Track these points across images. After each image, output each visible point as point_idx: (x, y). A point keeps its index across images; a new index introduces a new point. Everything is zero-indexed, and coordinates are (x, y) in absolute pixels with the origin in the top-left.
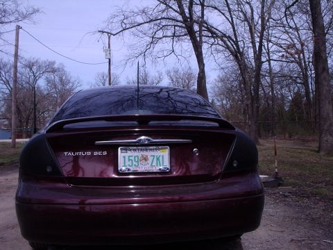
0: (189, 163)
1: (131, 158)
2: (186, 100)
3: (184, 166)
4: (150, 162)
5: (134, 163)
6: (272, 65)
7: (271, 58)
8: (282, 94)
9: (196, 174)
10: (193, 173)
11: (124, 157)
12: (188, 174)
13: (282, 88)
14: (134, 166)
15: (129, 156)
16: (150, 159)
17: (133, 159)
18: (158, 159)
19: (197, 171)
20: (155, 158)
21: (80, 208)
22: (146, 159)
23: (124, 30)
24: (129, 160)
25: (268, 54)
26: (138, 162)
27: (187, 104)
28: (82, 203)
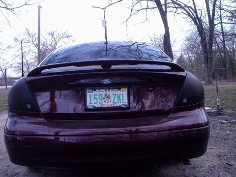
0: (144, 101)
1: (96, 97)
2: (150, 52)
3: (141, 103)
4: (112, 99)
5: (99, 101)
6: (223, 27)
7: (223, 22)
8: (233, 48)
9: (150, 109)
10: (147, 109)
11: (90, 96)
12: (143, 110)
13: (233, 43)
14: (98, 104)
15: (94, 95)
16: (112, 97)
17: (98, 98)
18: (119, 97)
19: (150, 106)
20: (116, 96)
21: (55, 138)
22: (108, 97)
23: (110, 5)
24: (95, 98)
25: (221, 18)
26: (101, 99)
27: (150, 55)
28: (57, 134)
